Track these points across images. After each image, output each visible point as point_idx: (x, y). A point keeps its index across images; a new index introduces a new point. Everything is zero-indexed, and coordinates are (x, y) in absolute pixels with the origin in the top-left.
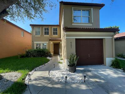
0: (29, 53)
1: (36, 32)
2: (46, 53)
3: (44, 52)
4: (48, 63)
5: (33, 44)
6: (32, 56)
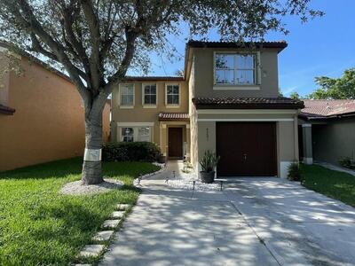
1: (123, 97)
4: (159, 171)
5: (115, 129)
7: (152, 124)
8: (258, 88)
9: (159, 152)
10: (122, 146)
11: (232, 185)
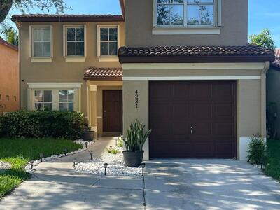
0: (13, 124)
1: (36, 46)
2: (74, 126)
3: (66, 122)
4: (76, 151)
5: (24, 92)
6: (24, 135)
7: (79, 85)
8: (217, 32)
9: (86, 125)
10: (32, 116)
11: (163, 169)
